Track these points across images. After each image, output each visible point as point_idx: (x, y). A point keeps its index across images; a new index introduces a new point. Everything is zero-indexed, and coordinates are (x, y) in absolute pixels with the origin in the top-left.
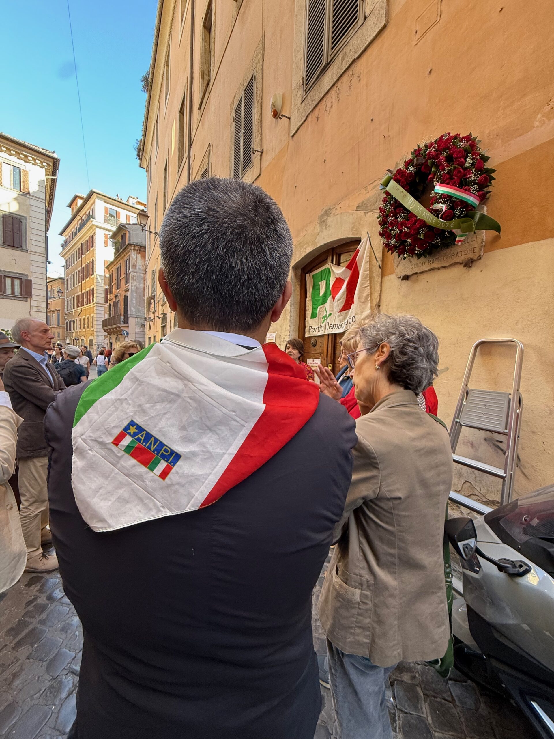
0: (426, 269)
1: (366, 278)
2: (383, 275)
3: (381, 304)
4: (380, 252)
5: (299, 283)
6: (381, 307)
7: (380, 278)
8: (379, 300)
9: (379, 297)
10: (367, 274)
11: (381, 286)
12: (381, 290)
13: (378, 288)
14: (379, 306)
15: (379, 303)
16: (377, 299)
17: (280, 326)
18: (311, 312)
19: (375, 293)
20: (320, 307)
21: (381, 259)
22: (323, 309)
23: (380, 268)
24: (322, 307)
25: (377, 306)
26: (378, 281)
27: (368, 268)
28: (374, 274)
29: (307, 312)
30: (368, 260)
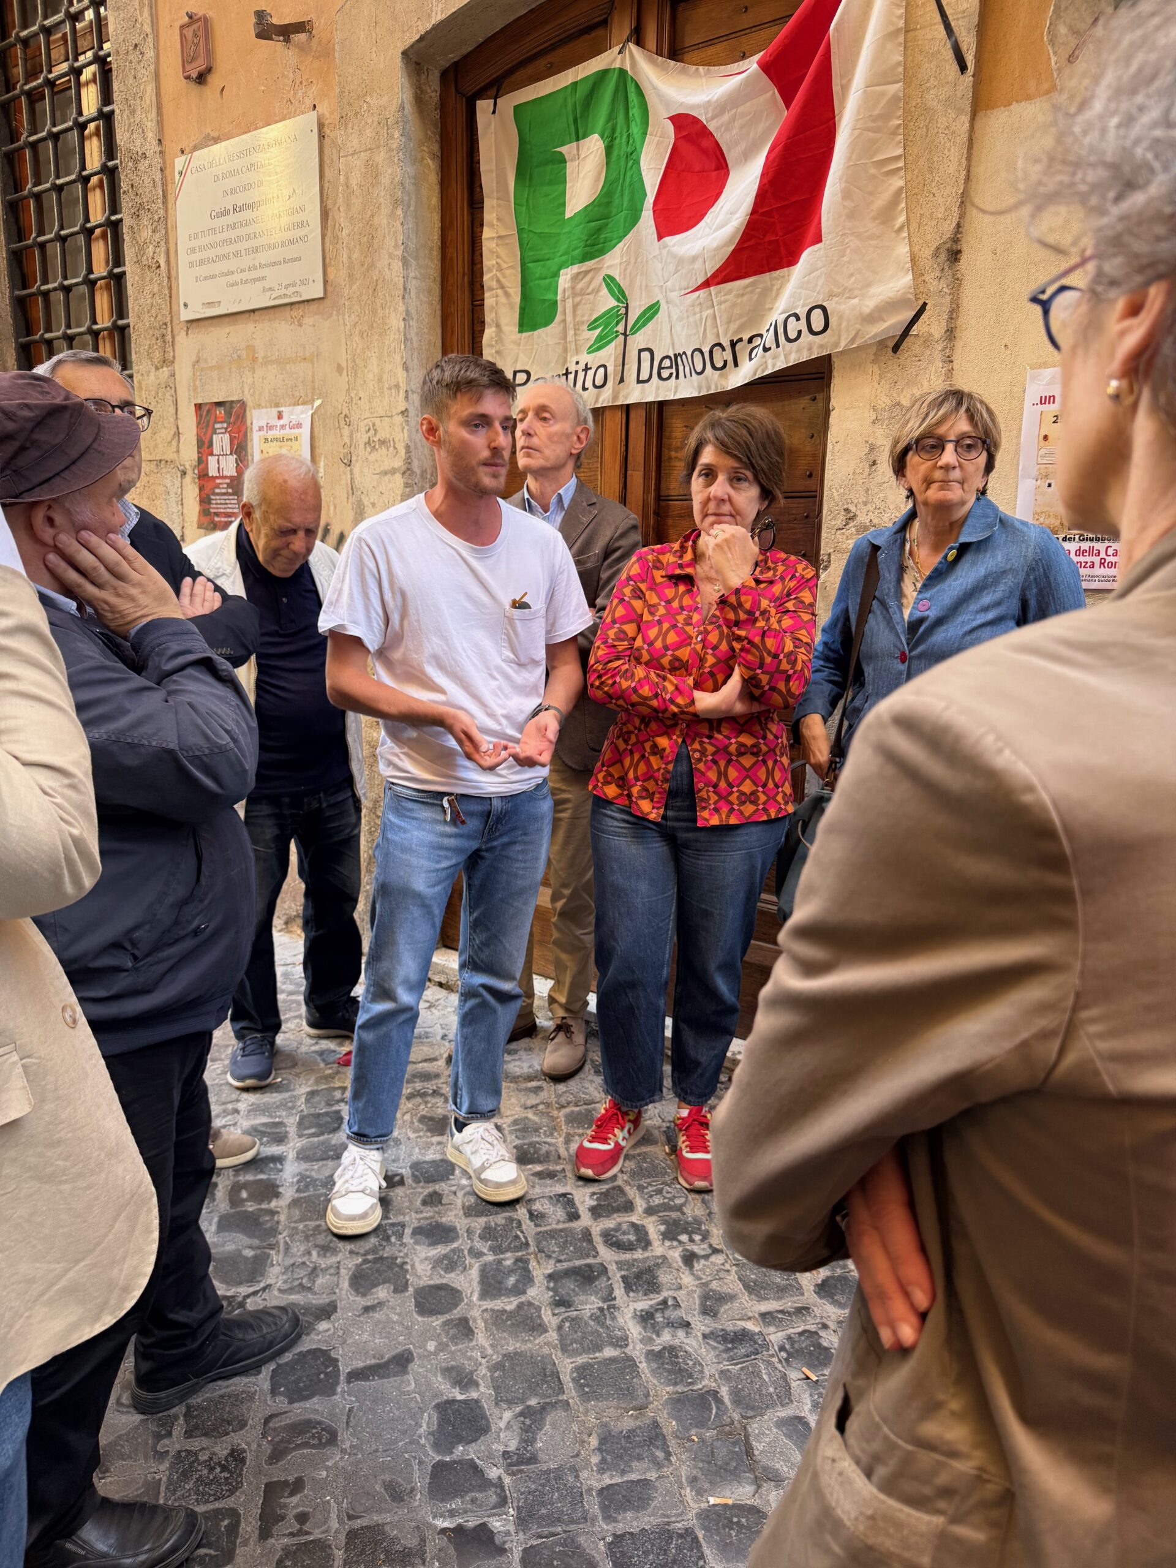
1: (885, 117)
2: (979, 104)
3: (964, 247)
5: (436, 148)
6: (964, 259)
7: (965, 119)
8: (958, 226)
9: (957, 213)
10: (895, 98)
11: (969, 158)
12: (968, 178)
13: (951, 163)
14: (955, 255)
15: (956, 240)
16: (948, 222)
17: (339, 369)
18: (517, 299)
19: (934, 191)
20: (575, 269)
21: (976, 20)
22: (592, 279)
23: (963, 68)
24: (587, 272)
25: (943, 256)
26: (954, 132)
27: (899, 64)
28: (933, 99)
29: (489, 300)
30: (901, 24)
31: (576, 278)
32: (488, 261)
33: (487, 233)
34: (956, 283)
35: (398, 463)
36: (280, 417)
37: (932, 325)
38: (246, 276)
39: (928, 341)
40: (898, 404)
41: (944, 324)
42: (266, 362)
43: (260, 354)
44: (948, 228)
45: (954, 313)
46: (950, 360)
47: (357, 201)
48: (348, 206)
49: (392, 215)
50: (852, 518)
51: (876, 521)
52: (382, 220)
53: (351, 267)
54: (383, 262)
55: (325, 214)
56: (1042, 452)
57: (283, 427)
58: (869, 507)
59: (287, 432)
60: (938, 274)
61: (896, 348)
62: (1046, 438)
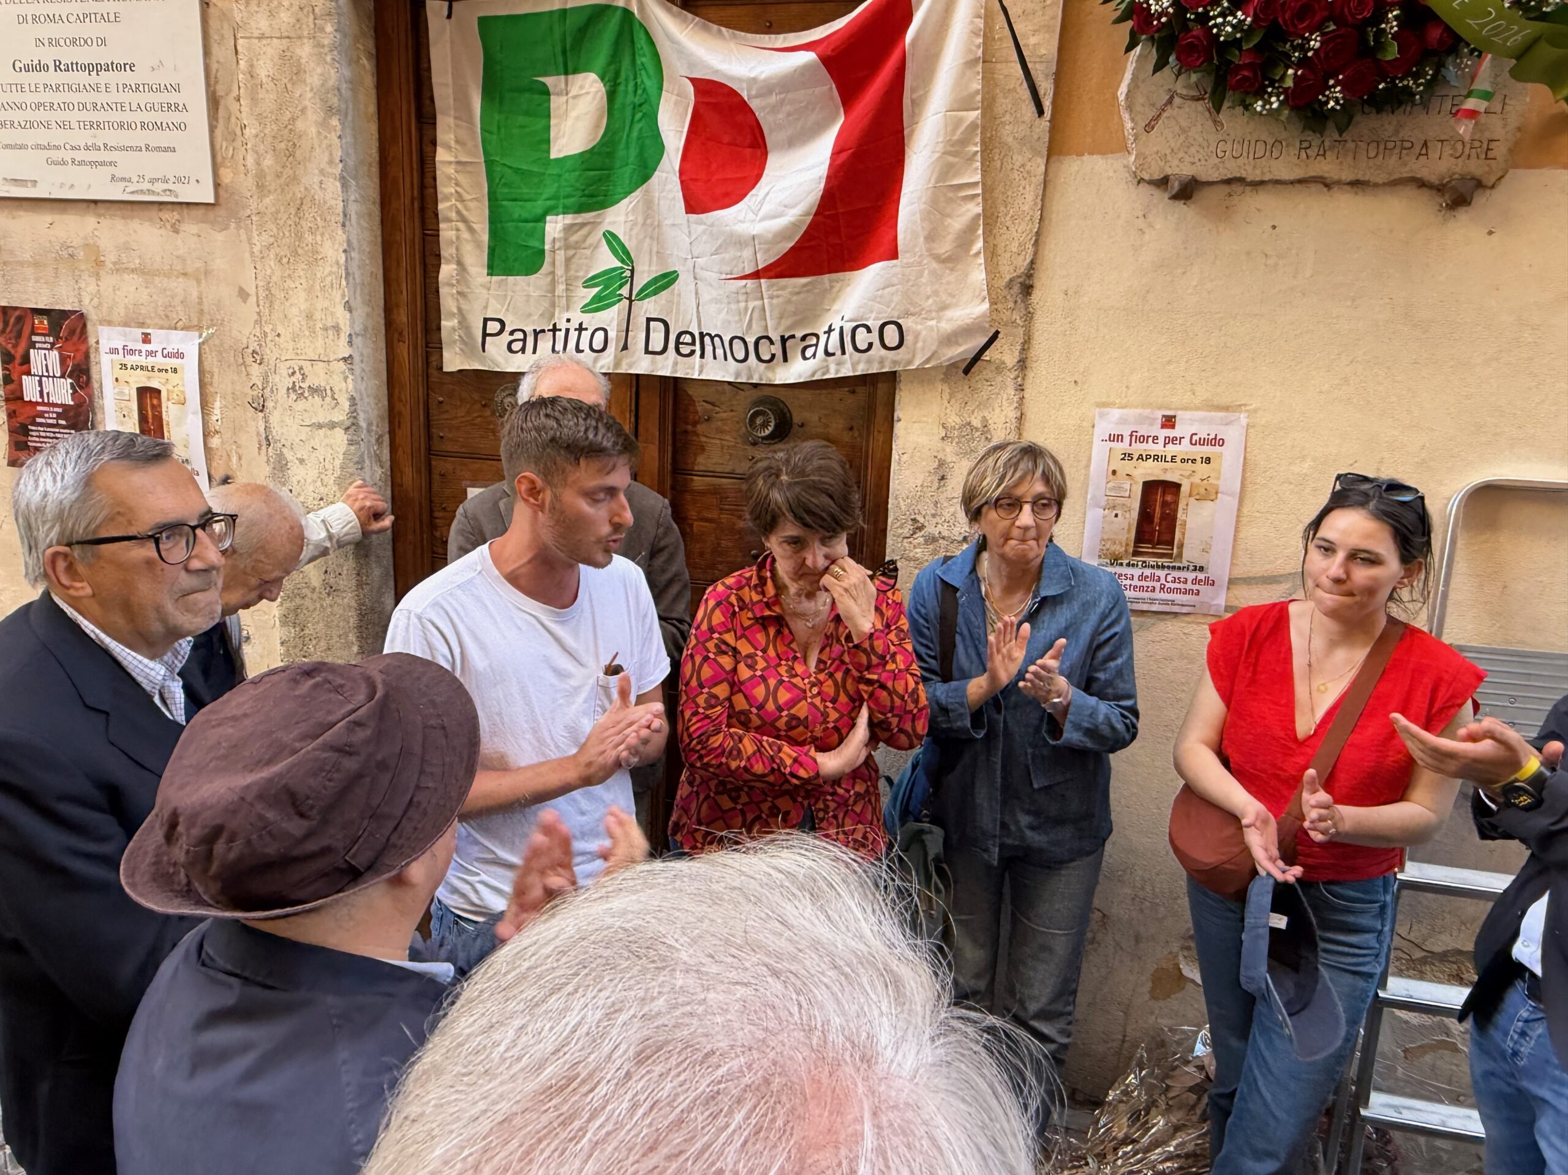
0: (1286, 175)
1: (964, 142)
2: (1054, 150)
3: (1037, 282)
4: (1048, 28)
6: (1036, 296)
7: (1041, 162)
8: (1032, 262)
9: (1030, 250)
10: (973, 126)
11: (1044, 200)
12: (1043, 219)
13: (1026, 199)
14: (1027, 289)
15: (1030, 276)
16: (1022, 257)
17: (243, 295)
18: (485, 237)
19: (1009, 223)
20: (569, 219)
21: (1054, 68)
22: (589, 233)
23: (1041, 112)
24: (583, 225)
25: (1016, 288)
26: (1028, 172)
27: (977, 92)
28: (1008, 133)
29: (447, 232)
30: (980, 53)
31: (569, 229)
32: (445, 189)
33: (442, 155)
34: (1029, 316)
35: (340, 415)
36: (146, 339)
37: (1005, 353)
38: (79, 156)
39: (1000, 368)
40: (969, 424)
41: (1017, 353)
42: (119, 269)
43: (110, 258)
44: (1023, 263)
45: (1026, 345)
46: (1021, 388)
47: (268, 98)
48: (254, 100)
49: (324, 124)
50: (921, 528)
51: (945, 533)
52: (309, 125)
53: (261, 176)
54: (311, 178)
55: (214, 102)
56: (1110, 485)
57: (151, 353)
58: (938, 519)
59: (159, 361)
60: (1011, 305)
61: (967, 371)
62: (1114, 472)
